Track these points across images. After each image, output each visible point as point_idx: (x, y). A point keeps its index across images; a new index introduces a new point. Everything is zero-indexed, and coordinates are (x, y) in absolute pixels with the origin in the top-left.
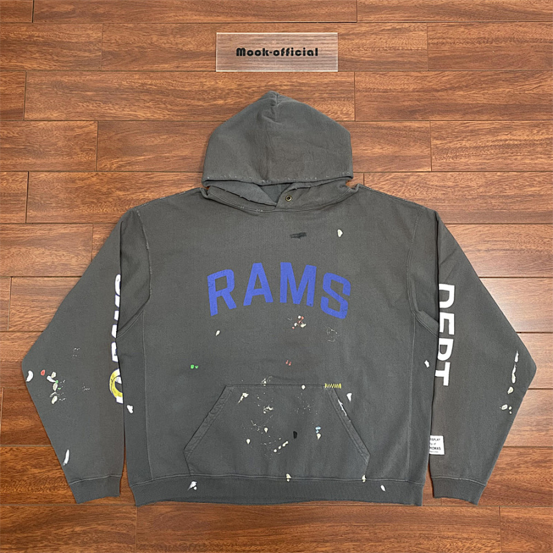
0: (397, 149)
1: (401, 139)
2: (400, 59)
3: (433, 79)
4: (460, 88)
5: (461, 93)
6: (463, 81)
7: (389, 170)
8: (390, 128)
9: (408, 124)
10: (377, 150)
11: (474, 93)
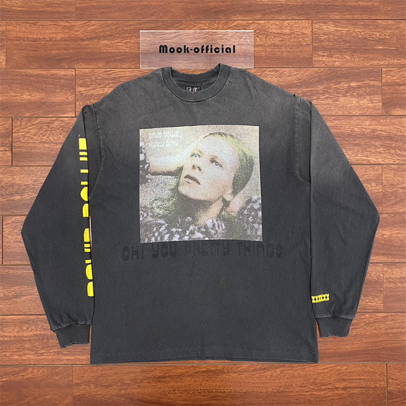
0: (43, 95)
1: (48, 86)
2: (49, 9)
3: (80, 28)
4: (105, 38)
5: (106, 42)
6: (107, 31)
7: (36, 115)
8: (38, 76)
9: (54, 72)
10: (26, 97)
11: (117, 42)
